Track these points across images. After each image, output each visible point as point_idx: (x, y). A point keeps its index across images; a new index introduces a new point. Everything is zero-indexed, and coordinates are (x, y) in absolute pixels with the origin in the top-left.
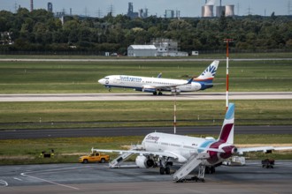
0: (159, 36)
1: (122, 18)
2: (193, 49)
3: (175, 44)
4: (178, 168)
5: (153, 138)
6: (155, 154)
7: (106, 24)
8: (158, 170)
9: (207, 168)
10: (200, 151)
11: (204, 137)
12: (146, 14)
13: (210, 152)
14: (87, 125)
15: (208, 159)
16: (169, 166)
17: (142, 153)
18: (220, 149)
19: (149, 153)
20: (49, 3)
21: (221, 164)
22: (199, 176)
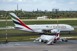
0: (44, 15)
1: (36, 12)
2: (51, 18)
3: (47, 17)
4: (48, 42)
5: (43, 36)
6: (43, 39)
7: (33, 13)
8: (44, 42)
9: (54, 42)
10: (52, 39)
11: (53, 36)
12: (41, 11)
13: (54, 39)
15: (54, 40)
16: (46, 42)
17: (40, 39)
18: (56, 38)
20: (21, 9)
21: (57, 41)
22: (52, 44)
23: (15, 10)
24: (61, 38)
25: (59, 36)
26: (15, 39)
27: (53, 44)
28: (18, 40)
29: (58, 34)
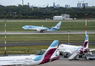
0: (63, 13)
1: (51, 7)
2: (75, 17)
3: (68, 16)
4: (70, 56)
6: (62, 51)
7: (46, 9)
8: (63, 56)
9: (79, 56)
10: (77, 50)
11: (78, 46)
12: (59, 6)
13: (81, 51)
14: (40, 42)
15: (80, 53)
16: (67, 55)
17: (58, 51)
18: (84, 50)
19: (60, 51)
20: (28, 3)
21: (84, 54)
22: (77, 58)
23: (19, 5)
24: (91, 50)
25: (87, 47)
26: (18, 50)
27: (78, 60)
28: (23, 52)
29: (86, 43)
